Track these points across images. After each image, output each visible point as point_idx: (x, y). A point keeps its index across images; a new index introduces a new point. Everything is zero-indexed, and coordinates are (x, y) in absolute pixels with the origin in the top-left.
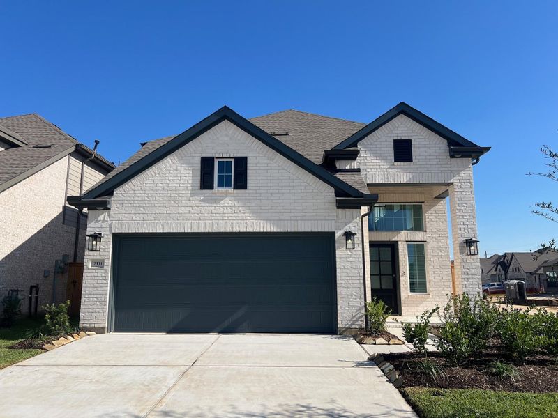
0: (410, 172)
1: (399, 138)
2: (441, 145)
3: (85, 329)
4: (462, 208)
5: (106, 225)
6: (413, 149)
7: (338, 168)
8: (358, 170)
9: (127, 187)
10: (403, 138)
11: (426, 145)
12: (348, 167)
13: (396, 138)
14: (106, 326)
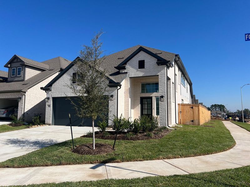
0: (143, 72)
1: (140, 60)
2: (155, 60)
3: (47, 124)
4: (161, 84)
5: (50, 95)
6: (145, 63)
7: (120, 72)
8: (127, 73)
9: (55, 83)
10: (142, 60)
11: (150, 61)
12: (123, 72)
13: (139, 60)
14: (51, 123)
